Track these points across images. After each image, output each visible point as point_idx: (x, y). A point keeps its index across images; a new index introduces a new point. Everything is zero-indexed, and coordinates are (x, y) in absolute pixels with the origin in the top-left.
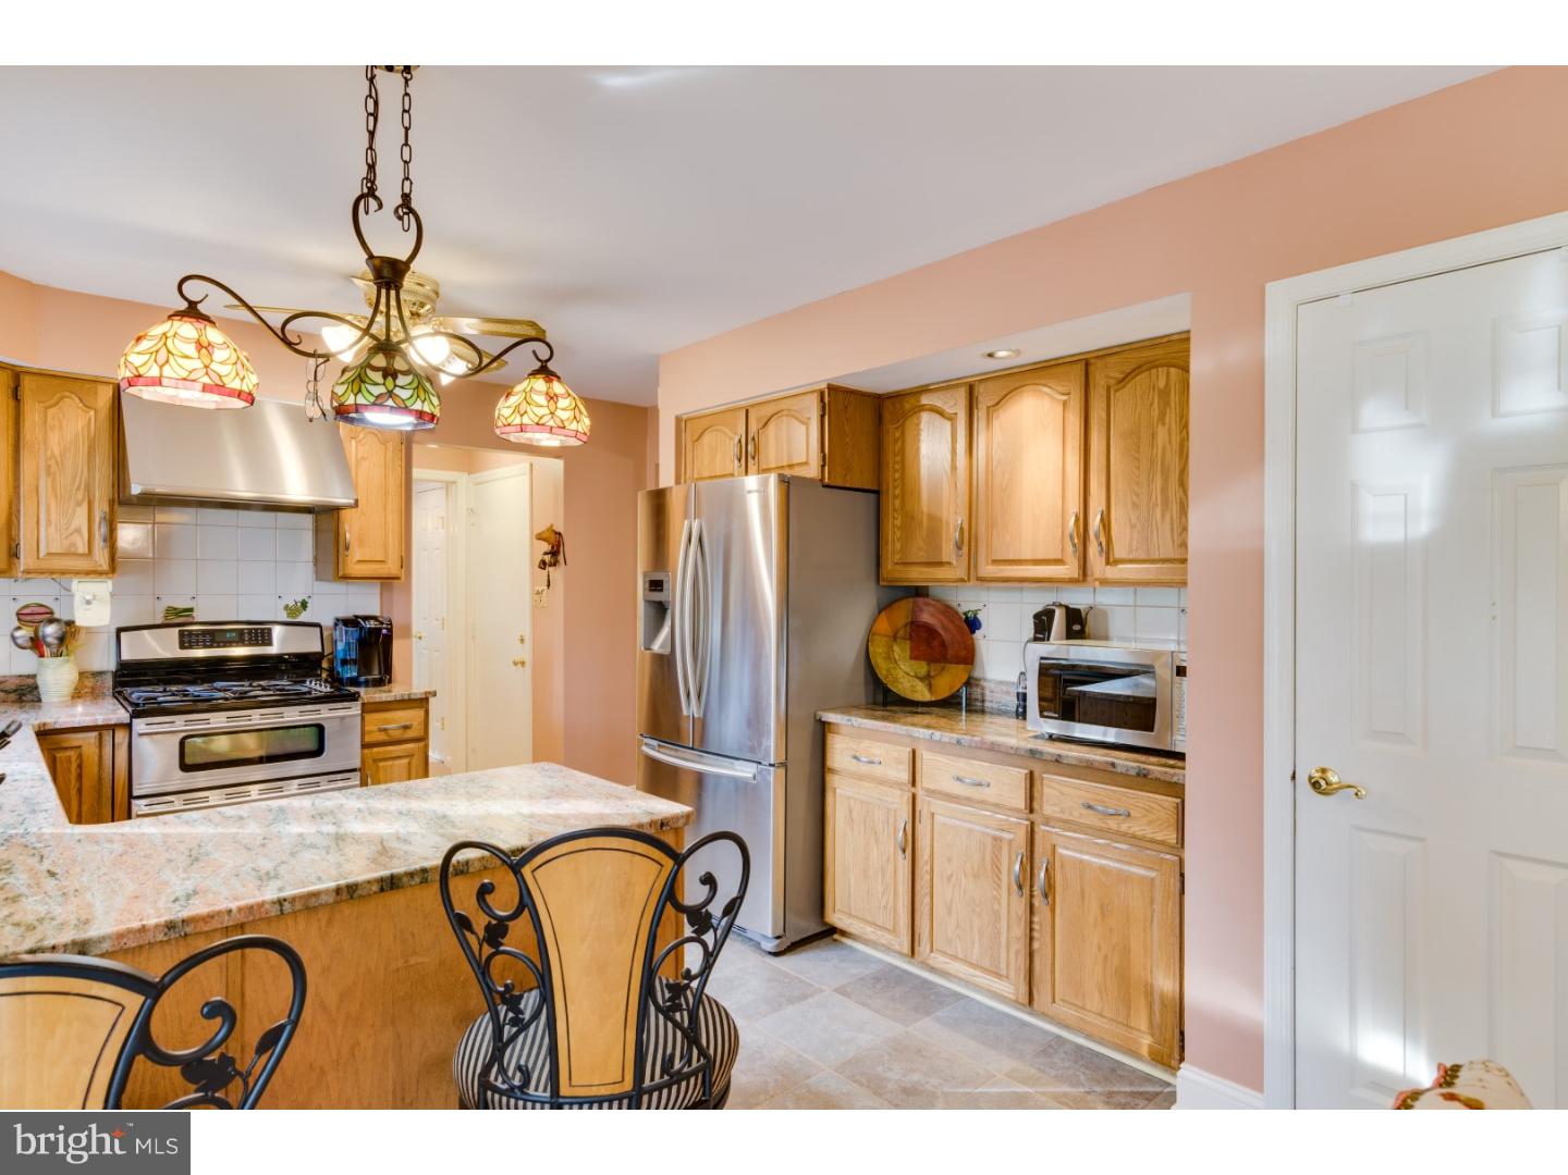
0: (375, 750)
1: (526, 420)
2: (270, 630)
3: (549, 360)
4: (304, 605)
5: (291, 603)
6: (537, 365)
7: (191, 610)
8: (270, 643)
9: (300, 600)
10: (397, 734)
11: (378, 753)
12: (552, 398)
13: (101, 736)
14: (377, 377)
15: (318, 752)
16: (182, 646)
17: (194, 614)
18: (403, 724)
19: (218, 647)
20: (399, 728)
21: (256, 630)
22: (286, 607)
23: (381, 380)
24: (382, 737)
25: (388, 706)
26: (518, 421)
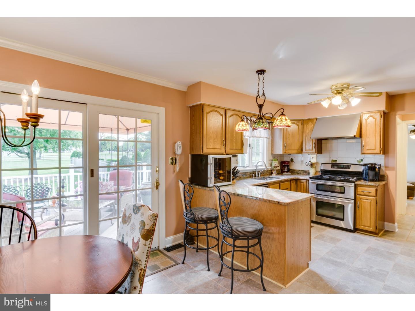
0: (361, 196)
1: (282, 124)
2: (350, 165)
3: (283, 112)
4: (362, 160)
5: (359, 160)
6: (281, 113)
7: (336, 160)
8: (350, 169)
9: (361, 159)
10: (367, 194)
11: (361, 197)
12: (286, 120)
13: (306, 181)
14: (261, 123)
15: (344, 193)
16: (332, 168)
17: (337, 161)
18: (369, 191)
19: (339, 168)
20: (368, 192)
21: (347, 165)
22: (357, 161)
23: (262, 124)
24: (362, 193)
25: (364, 186)
26: (280, 125)
